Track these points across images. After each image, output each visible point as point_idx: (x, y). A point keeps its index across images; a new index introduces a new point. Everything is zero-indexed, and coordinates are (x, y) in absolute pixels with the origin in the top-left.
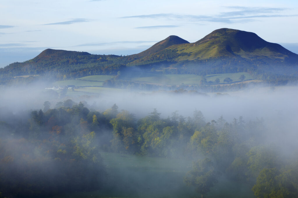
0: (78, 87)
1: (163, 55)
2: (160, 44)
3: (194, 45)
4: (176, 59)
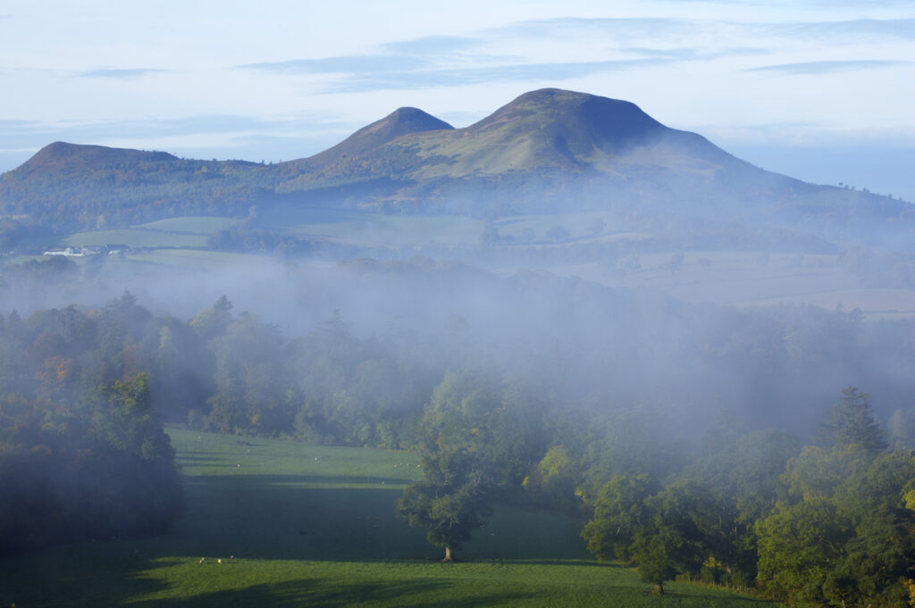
0: (138, 251)
1: (379, 162)
2: (372, 130)
3: (466, 133)
4: (416, 173)
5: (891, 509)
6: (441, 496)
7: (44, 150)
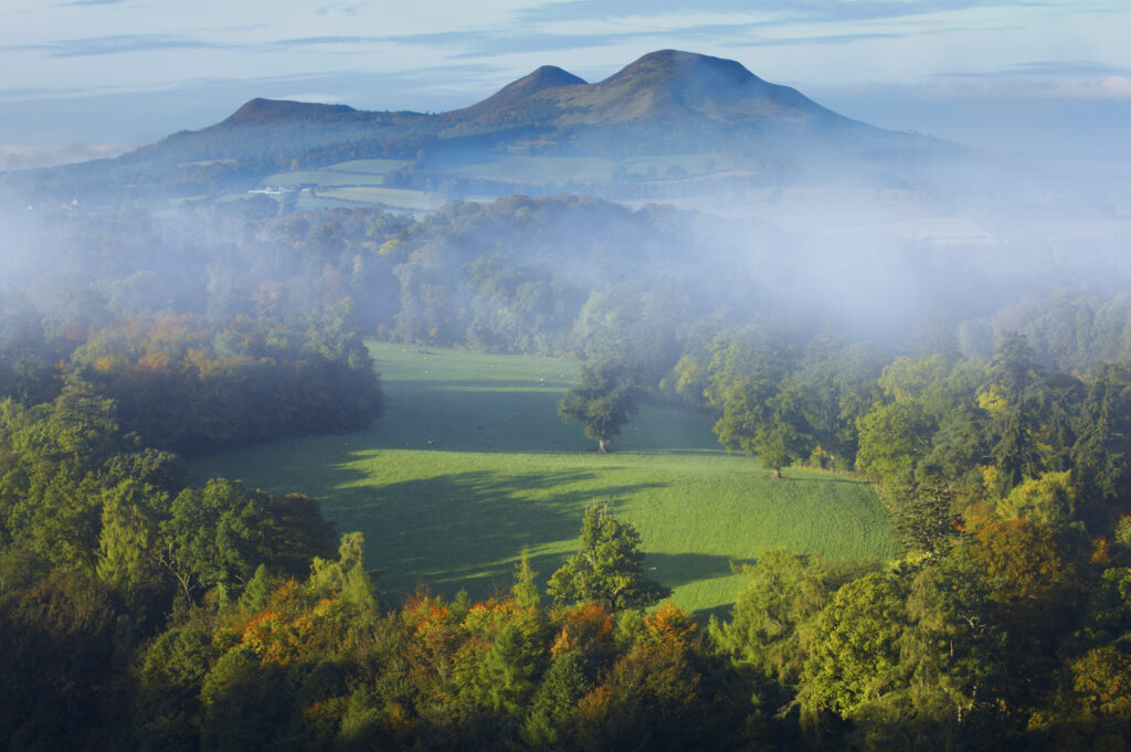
0: (326, 189)
1: (525, 112)
2: (518, 85)
3: (598, 87)
4: (556, 121)
5: (969, 409)
6: (596, 398)
7: (246, 105)
